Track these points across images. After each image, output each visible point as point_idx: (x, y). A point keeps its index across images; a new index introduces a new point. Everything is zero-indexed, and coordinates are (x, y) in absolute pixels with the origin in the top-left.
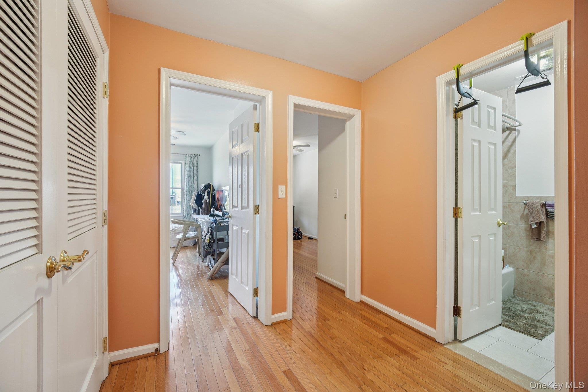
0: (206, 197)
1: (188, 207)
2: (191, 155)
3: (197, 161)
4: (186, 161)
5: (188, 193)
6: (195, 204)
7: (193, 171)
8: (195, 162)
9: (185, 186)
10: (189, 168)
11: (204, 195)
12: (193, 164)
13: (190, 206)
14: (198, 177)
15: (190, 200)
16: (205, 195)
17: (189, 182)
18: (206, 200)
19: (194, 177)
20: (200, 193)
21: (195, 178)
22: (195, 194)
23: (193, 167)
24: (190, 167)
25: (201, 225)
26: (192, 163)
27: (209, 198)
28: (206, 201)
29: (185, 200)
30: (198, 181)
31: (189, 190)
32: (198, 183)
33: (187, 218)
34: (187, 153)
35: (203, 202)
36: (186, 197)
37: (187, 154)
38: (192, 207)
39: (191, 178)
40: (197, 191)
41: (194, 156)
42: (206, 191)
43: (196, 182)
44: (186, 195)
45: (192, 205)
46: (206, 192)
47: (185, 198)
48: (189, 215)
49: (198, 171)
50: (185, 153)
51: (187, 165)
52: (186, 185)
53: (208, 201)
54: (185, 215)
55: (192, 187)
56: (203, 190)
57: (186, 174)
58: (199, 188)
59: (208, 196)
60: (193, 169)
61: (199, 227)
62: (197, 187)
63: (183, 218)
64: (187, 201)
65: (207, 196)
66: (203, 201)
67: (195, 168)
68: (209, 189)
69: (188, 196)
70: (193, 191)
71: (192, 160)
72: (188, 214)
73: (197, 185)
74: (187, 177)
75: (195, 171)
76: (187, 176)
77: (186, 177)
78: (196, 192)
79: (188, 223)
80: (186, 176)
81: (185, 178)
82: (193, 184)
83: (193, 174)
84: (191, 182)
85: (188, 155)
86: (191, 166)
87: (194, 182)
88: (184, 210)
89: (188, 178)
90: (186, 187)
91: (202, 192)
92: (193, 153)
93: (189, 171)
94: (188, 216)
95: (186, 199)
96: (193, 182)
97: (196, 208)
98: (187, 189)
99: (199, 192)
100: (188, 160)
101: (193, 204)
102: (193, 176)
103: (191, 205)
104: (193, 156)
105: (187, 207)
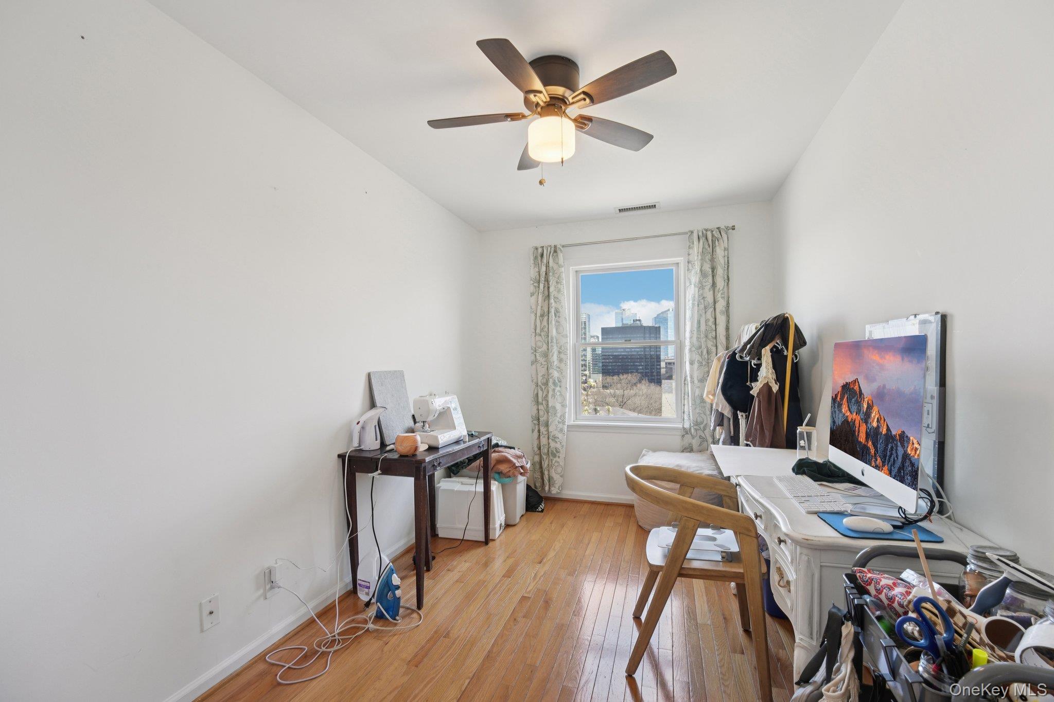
0: (766, 373)
1: (698, 401)
2: (706, 230)
3: (725, 249)
4: (689, 255)
5: (697, 358)
6: (722, 397)
7: (714, 284)
8: (720, 252)
9: (688, 335)
10: (699, 275)
11: (759, 366)
12: (712, 260)
13: (703, 401)
14: (728, 303)
15: (703, 380)
16: (764, 365)
17: (699, 322)
18: (767, 387)
19: (715, 302)
20: (741, 357)
21: (721, 305)
22: (719, 359)
23: (713, 269)
24: (701, 270)
25: (758, 522)
26: (708, 257)
27: (780, 378)
28: (770, 388)
29: (689, 378)
30: (728, 316)
31: (700, 347)
32: (728, 322)
33: (693, 437)
34: (691, 229)
35: (754, 392)
36: (692, 370)
37: (692, 232)
38: (712, 405)
39: (705, 308)
40: (727, 348)
41: (716, 234)
42: (768, 348)
43: (721, 320)
44: (692, 363)
45: (711, 397)
46: (766, 352)
47: (688, 373)
48: (702, 426)
49: (728, 283)
50: (687, 230)
51: (693, 266)
52: (691, 332)
53: (775, 388)
54: (687, 425)
55: (710, 336)
56: (752, 347)
57: (689, 296)
58: (734, 336)
59: (774, 367)
60: (713, 276)
61: (749, 530)
62: (728, 338)
63: (683, 436)
64: (692, 382)
65: (771, 370)
66: (756, 388)
67: (720, 271)
68: (778, 342)
69: (696, 365)
70: (714, 349)
71: (710, 250)
72: (697, 424)
73: (727, 329)
74: (693, 304)
75: (720, 283)
76: (694, 300)
77: (689, 304)
78: (723, 354)
79: (694, 505)
80: (691, 302)
81: (687, 307)
82: (713, 326)
83: (711, 292)
84: (707, 321)
85: (695, 235)
86: (707, 268)
87: (715, 319)
88: (686, 410)
89: (696, 307)
90: (691, 338)
91: (749, 353)
92: (712, 225)
93: (701, 287)
94: (696, 430)
95: (692, 377)
96: (712, 320)
97: (727, 411)
98: (692, 345)
99: (734, 354)
100: (697, 248)
101: (714, 395)
102: (712, 300)
103: (708, 398)
104: (713, 236)
105: (694, 400)
